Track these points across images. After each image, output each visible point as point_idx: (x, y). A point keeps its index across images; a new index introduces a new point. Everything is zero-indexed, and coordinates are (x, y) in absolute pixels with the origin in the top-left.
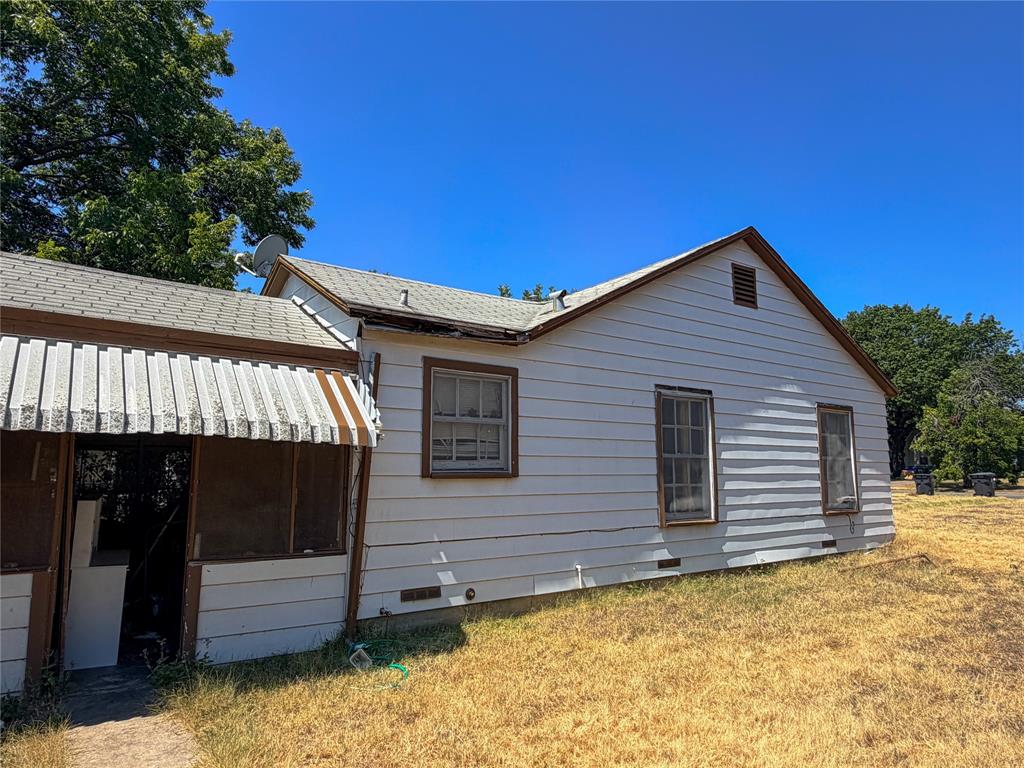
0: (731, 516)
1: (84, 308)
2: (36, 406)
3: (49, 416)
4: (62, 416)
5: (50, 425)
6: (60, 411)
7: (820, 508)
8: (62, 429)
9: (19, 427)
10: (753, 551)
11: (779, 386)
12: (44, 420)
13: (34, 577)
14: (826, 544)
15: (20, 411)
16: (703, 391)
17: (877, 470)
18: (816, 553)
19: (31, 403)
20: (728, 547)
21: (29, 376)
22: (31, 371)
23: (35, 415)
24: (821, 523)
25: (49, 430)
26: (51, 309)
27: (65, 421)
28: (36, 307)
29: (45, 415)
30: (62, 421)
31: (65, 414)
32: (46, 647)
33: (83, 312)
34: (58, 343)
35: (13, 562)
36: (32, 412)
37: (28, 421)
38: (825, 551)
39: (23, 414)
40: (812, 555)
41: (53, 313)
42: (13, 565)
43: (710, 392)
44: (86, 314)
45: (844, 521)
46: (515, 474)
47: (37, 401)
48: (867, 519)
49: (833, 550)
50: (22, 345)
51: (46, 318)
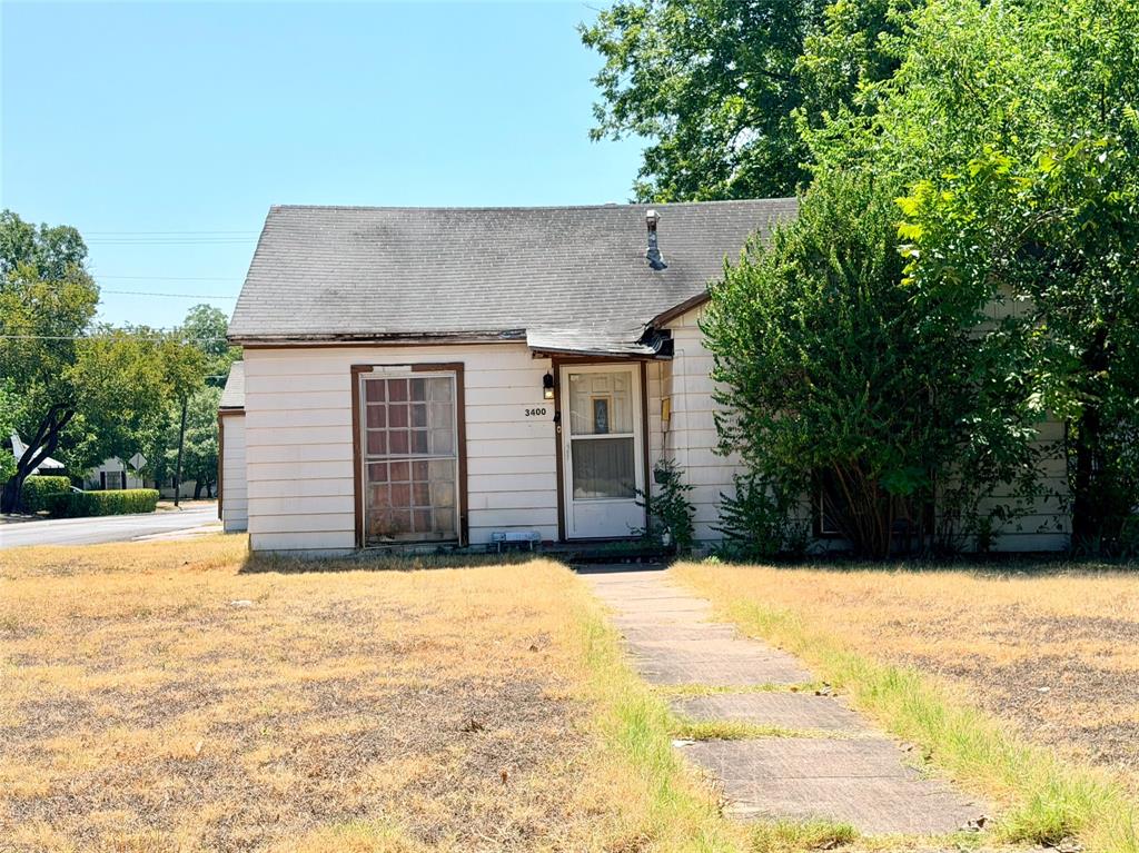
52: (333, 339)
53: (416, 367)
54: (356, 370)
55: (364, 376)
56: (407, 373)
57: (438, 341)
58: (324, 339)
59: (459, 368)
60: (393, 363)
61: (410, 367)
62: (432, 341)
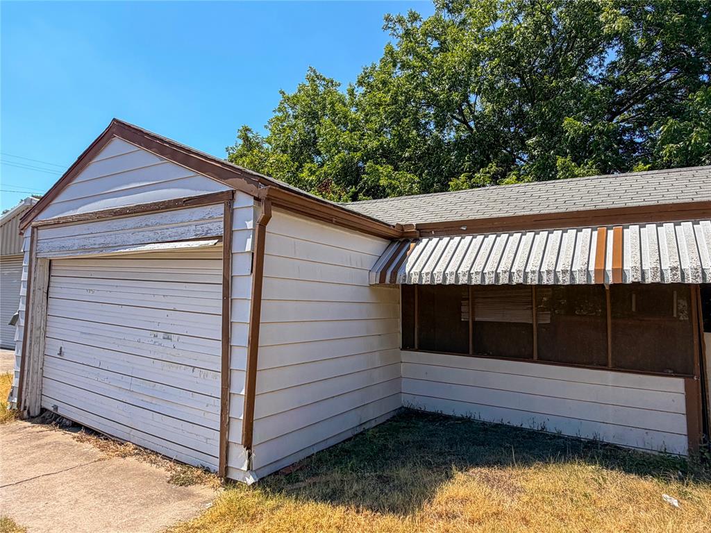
1: (693, 197)
2: (679, 267)
3: (689, 273)
4: (698, 272)
5: (690, 279)
6: (696, 269)
8: (700, 281)
9: (670, 281)
12: (686, 276)
13: (685, 381)
15: (669, 271)
19: (675, 265)
21: (669, 247)
22: (669, 244)
23: (679, 273)
25: (691, 282)
26: (671, 202)
27: (701, 275)
28: (661, 202)
29: (686, 272)
30: (698, 276)
31: (700, 270)
32: (700, 431)
33: (693, 199)
34: (682, 223)
35: (670, 369)
36: (677, 271)
37: (676, 277)
39: (671, 272)
41: (673, 204)
42: (670, 372)
44: (695, 200)
47: (678, 263)
50: (659, 228)
51: (671, 207)
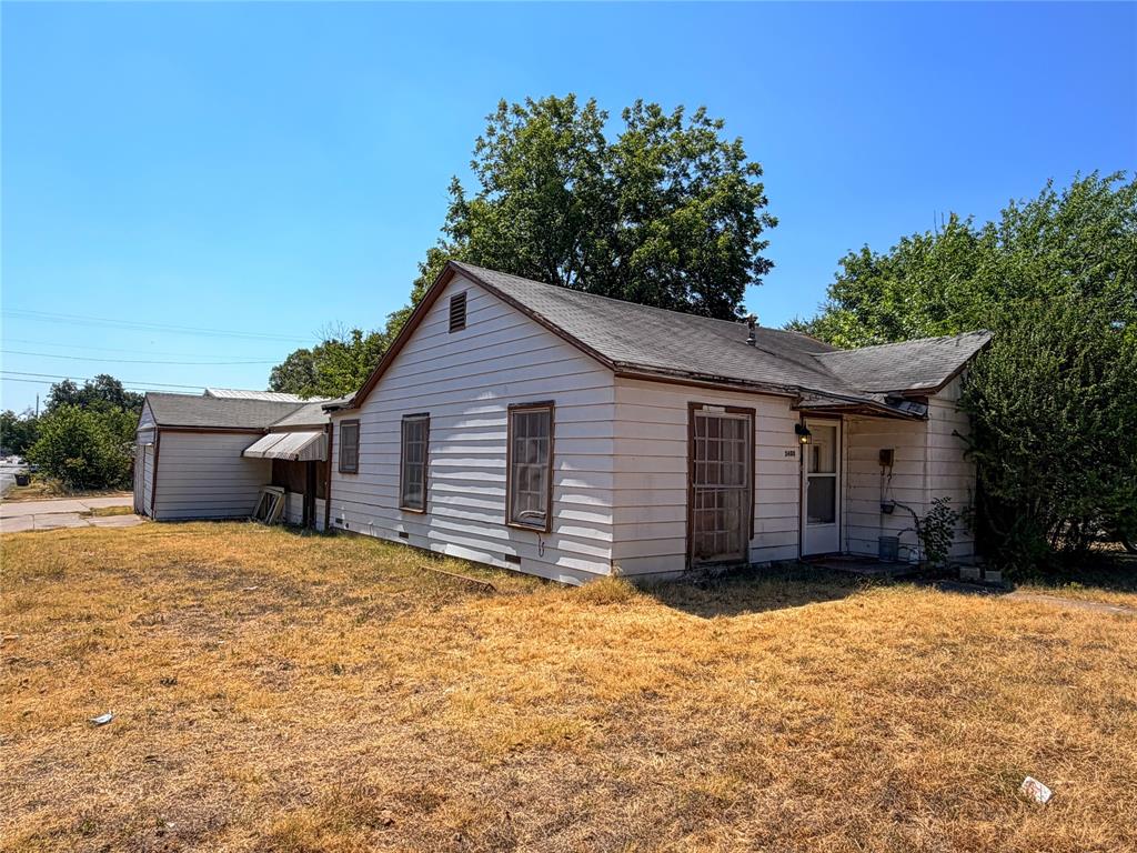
0: (435, 510)
7: (504, 518)
10: (445, 543)
11: (476, 396)
14: (509, 558)
16: (424, 414)
17: (588, 483)
18: (496, 562)
20: (432, 534)
24: (504, 534)
38: (507, 565)
40: (493, 564)
43: (428, 414)
45: (532, 539)
46: (356, 473)
48: (562, 544)
49: (516, 567)
52: (687, 377)
53: (729, 409)
54: (693, 406)
55: (697, 413)
56: (721, 413)
57: (750, 389)
58: (681, 375)
59: (752, 412)
60: (715, 403)
61: (723, 409)
62: (747, 388)
